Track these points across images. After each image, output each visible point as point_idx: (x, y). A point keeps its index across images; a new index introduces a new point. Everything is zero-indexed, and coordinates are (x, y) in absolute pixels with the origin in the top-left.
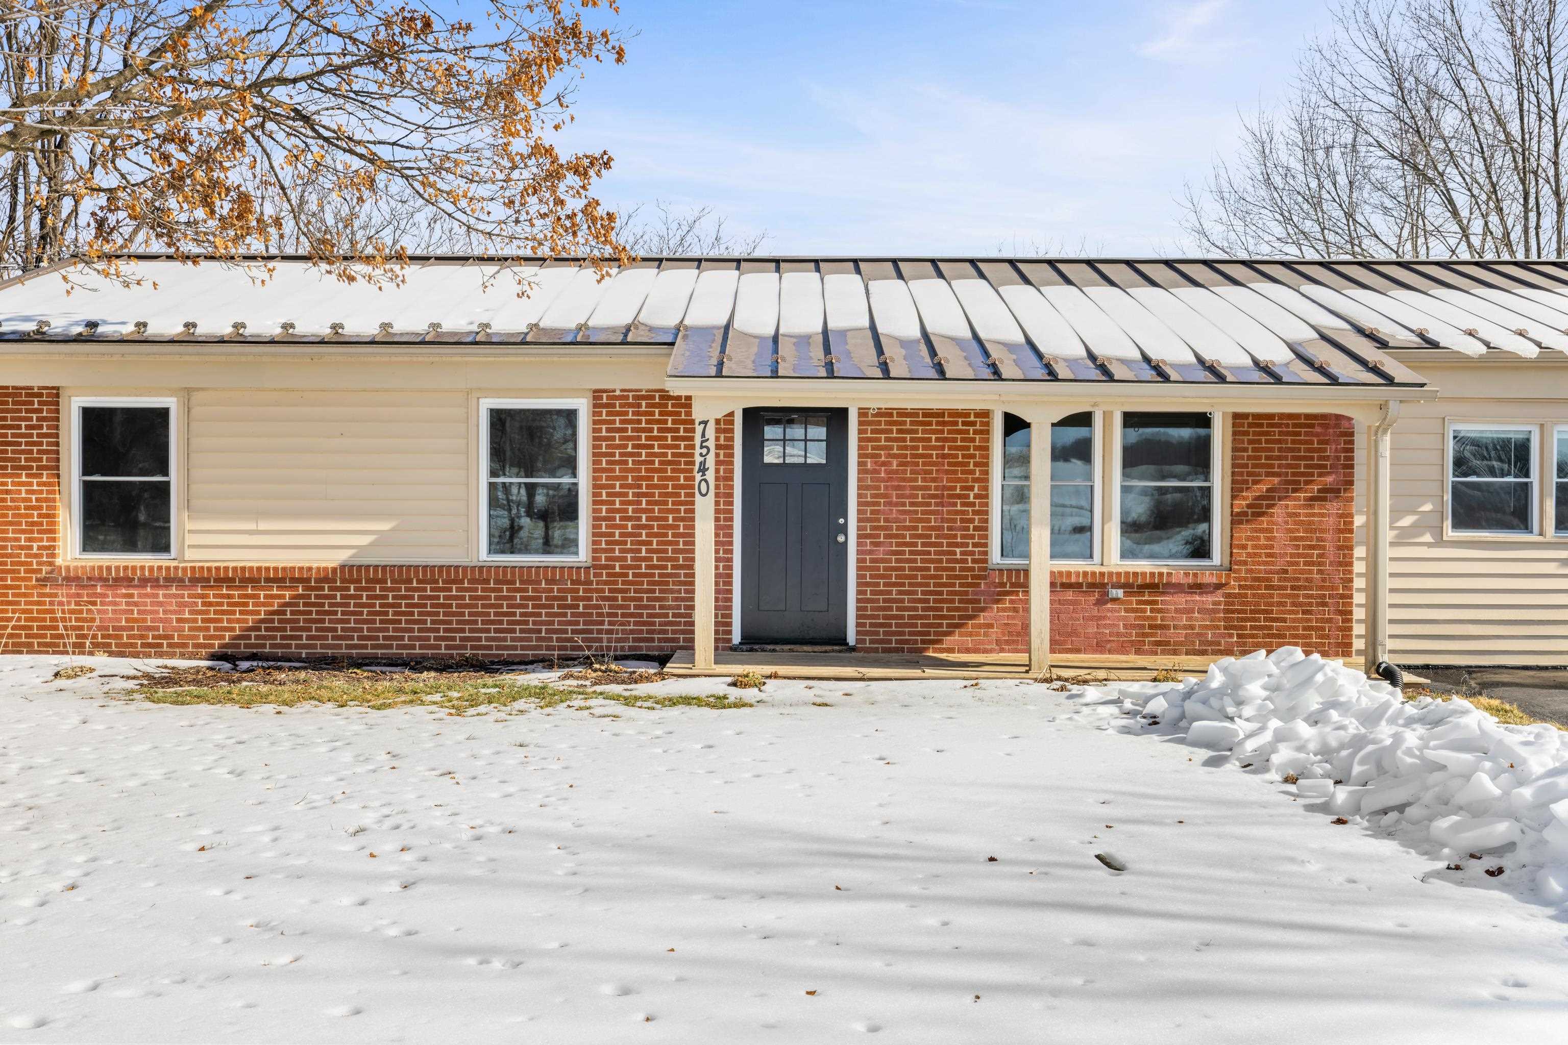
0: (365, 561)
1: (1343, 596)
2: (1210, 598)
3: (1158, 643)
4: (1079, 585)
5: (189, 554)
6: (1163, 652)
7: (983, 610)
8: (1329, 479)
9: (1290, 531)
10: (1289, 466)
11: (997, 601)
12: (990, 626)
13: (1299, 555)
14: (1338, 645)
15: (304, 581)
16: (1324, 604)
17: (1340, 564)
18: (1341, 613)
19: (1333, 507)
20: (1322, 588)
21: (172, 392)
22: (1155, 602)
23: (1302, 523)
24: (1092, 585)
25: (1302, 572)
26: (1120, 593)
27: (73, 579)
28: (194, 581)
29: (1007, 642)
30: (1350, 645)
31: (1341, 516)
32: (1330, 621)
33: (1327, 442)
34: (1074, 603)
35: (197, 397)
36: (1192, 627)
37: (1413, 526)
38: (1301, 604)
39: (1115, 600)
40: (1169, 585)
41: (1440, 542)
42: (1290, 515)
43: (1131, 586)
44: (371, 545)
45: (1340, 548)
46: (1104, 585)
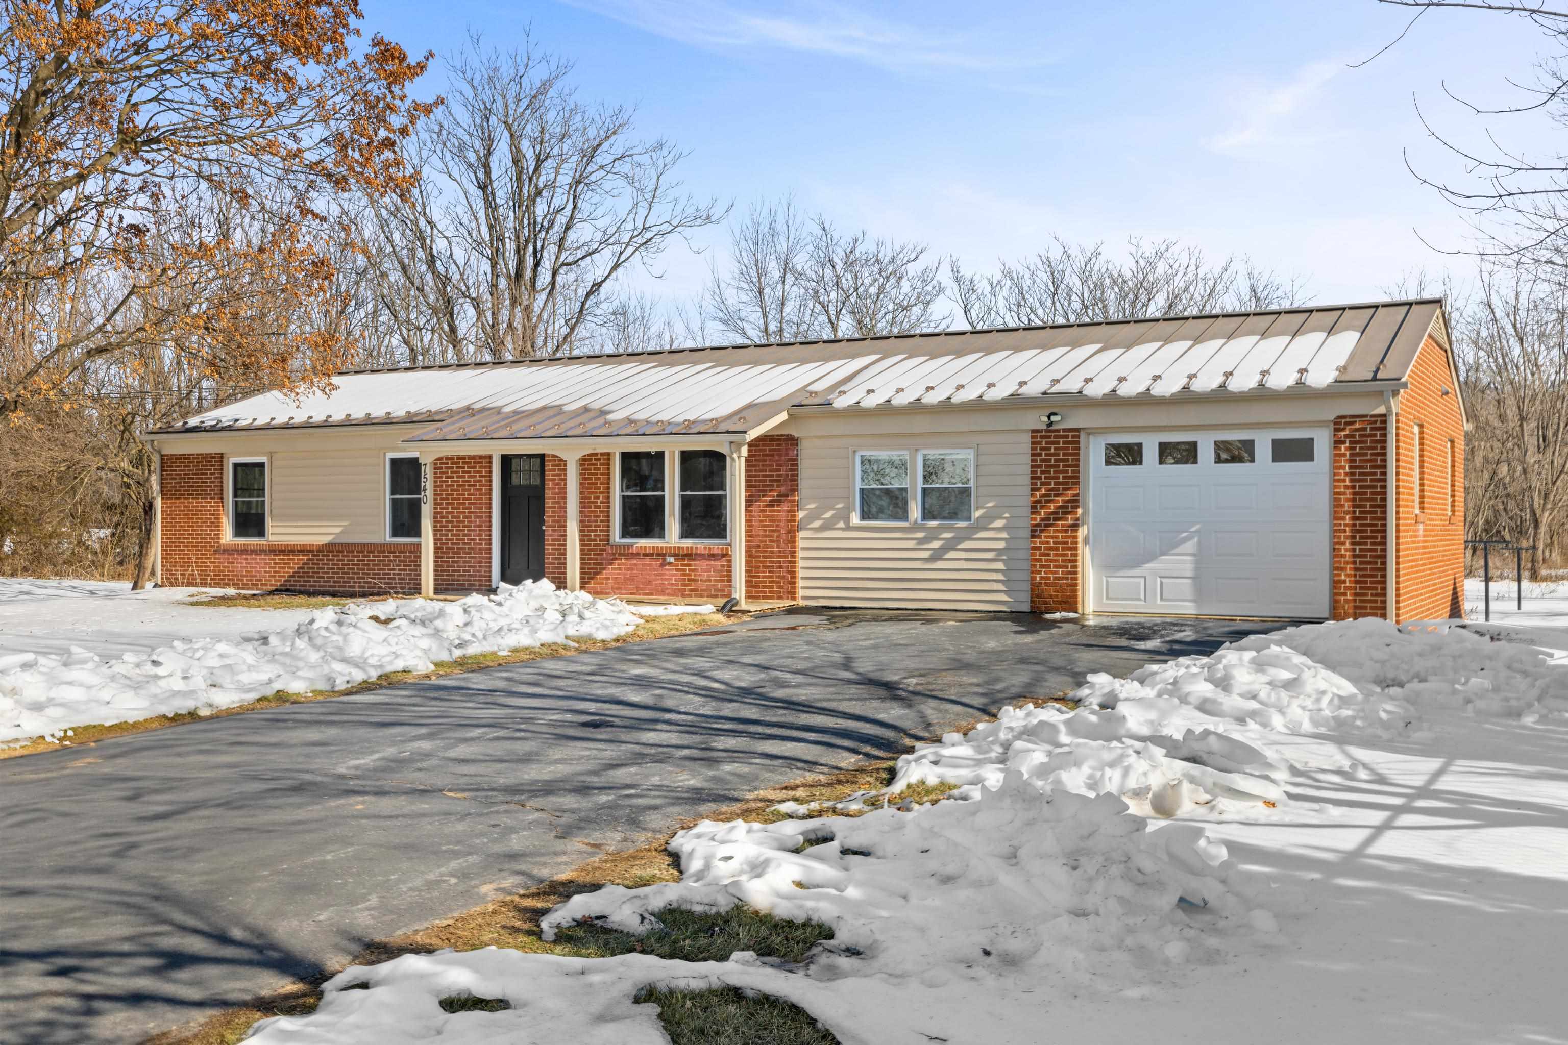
0: (338, 541)
1: (790, 562)
2: (718, 563)
3: (692, 590)
4: (652, 555)
5: (271, 538)
6: (696, 596)
7: (604, 569)
8: (783, 489)
9: (761, 521)
10: (760, 481)
11: (611, 564)
12: (608, 579)
13: (766, 536)
14: (788, 593)
15: (312, 551)
16: (780, 567)
17: (789, 542)
18: (790, 572)
19: (785, 507)
20: (779, 557)
21: (263, 454)
22: (690, 565)
23: (768, 516)
24: (658, 555)
25: (768, 547)
26: (672, 560)
27: (229, 551)
28: (271, 551)
29: (618, 588)
30: (795, 593)
31: (789, 511)
32: (783, 577)
33: (780, 465)
34: (650, 565)
35: (275, 456)
36: (710, 581)
37: (833, 517)
38: (768, 567)
39: (670, 564)
40: (696, 554)
41: (848, 528)
42: (761, 511)
43: (678, 555)
44: (342, 532)
45: (789, 532)
46: (664, 555)
